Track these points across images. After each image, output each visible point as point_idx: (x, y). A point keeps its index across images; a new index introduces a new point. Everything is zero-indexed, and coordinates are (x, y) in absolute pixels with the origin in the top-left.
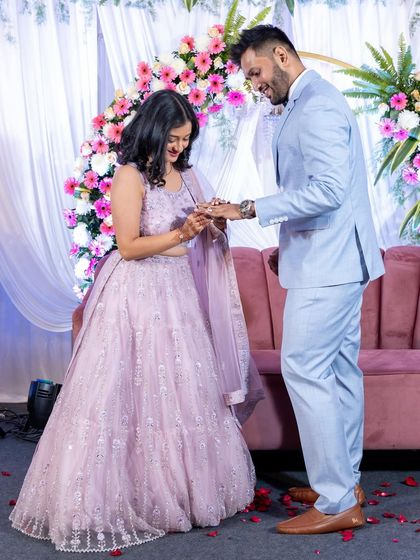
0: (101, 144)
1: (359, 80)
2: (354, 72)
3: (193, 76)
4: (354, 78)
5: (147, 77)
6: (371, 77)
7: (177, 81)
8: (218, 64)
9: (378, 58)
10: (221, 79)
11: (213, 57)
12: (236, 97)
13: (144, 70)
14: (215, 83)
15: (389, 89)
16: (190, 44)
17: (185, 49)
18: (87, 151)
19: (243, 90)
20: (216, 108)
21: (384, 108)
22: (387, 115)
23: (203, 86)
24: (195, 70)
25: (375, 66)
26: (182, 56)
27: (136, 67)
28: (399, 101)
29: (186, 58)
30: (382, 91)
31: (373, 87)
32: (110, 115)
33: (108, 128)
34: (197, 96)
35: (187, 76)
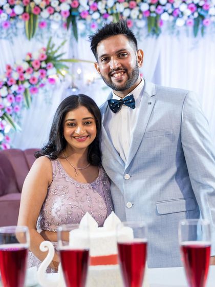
3: (32, 70)
5: (10, 71)
7: (24, 72)
8: (44, 65)
10: (44, 71)
11: (41, 62)
12: (52, 80)
13: (9, 68)
14: (42, 74)
16: (30, 55)
17: (28, 58)
19: (55, 77)
20: (42, 85)
23: (37, 75)
24: (33, 68)
26: (27, 61)
27: (5, 66)
29: (29, 62)
34: (34, 79)
35: (29, 70)
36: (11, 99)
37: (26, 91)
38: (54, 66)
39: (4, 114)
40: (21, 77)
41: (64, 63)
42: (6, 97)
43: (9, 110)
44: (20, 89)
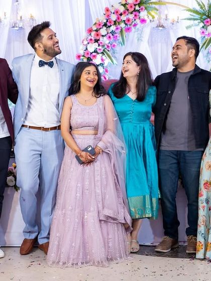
0: (91, 40)
1: (192, 13)
2: (190, 10)
3: (127, 12)
4: (190, 13)
5: (109, 13)
6: (196, 12)
7: (121, 15)
8: (137, 8)
9: (199, 5)
10: (138, 14)
11: (135, 5)
12: (143, 21)
13: (107, 10)
14: (136, 15)
15: (204, 17)
17: (124, 2)
18: (86, 42)
19: (146, 18)
20: (135, 25)
21: (202, 25)
22: (203, 27)
23: (131, 16)
24: (128, 10)
25: (198, 8)
26: (122, 5)
27: (104, 9)
28: (208, 22)
29: (124, 5)
30: (201, 18)
31: (197, 16)
32: (94, 28)
33: (93, 33)
34: (129, 20)
35: (125, 13)
36: (110, 37)
37: (121, 31)
38: (146, 8)
39: (104, 50)
40: (118, 18)
41: (154, 6)
42: (106, 35)
43: (108, 46)
44: (117, 29)
